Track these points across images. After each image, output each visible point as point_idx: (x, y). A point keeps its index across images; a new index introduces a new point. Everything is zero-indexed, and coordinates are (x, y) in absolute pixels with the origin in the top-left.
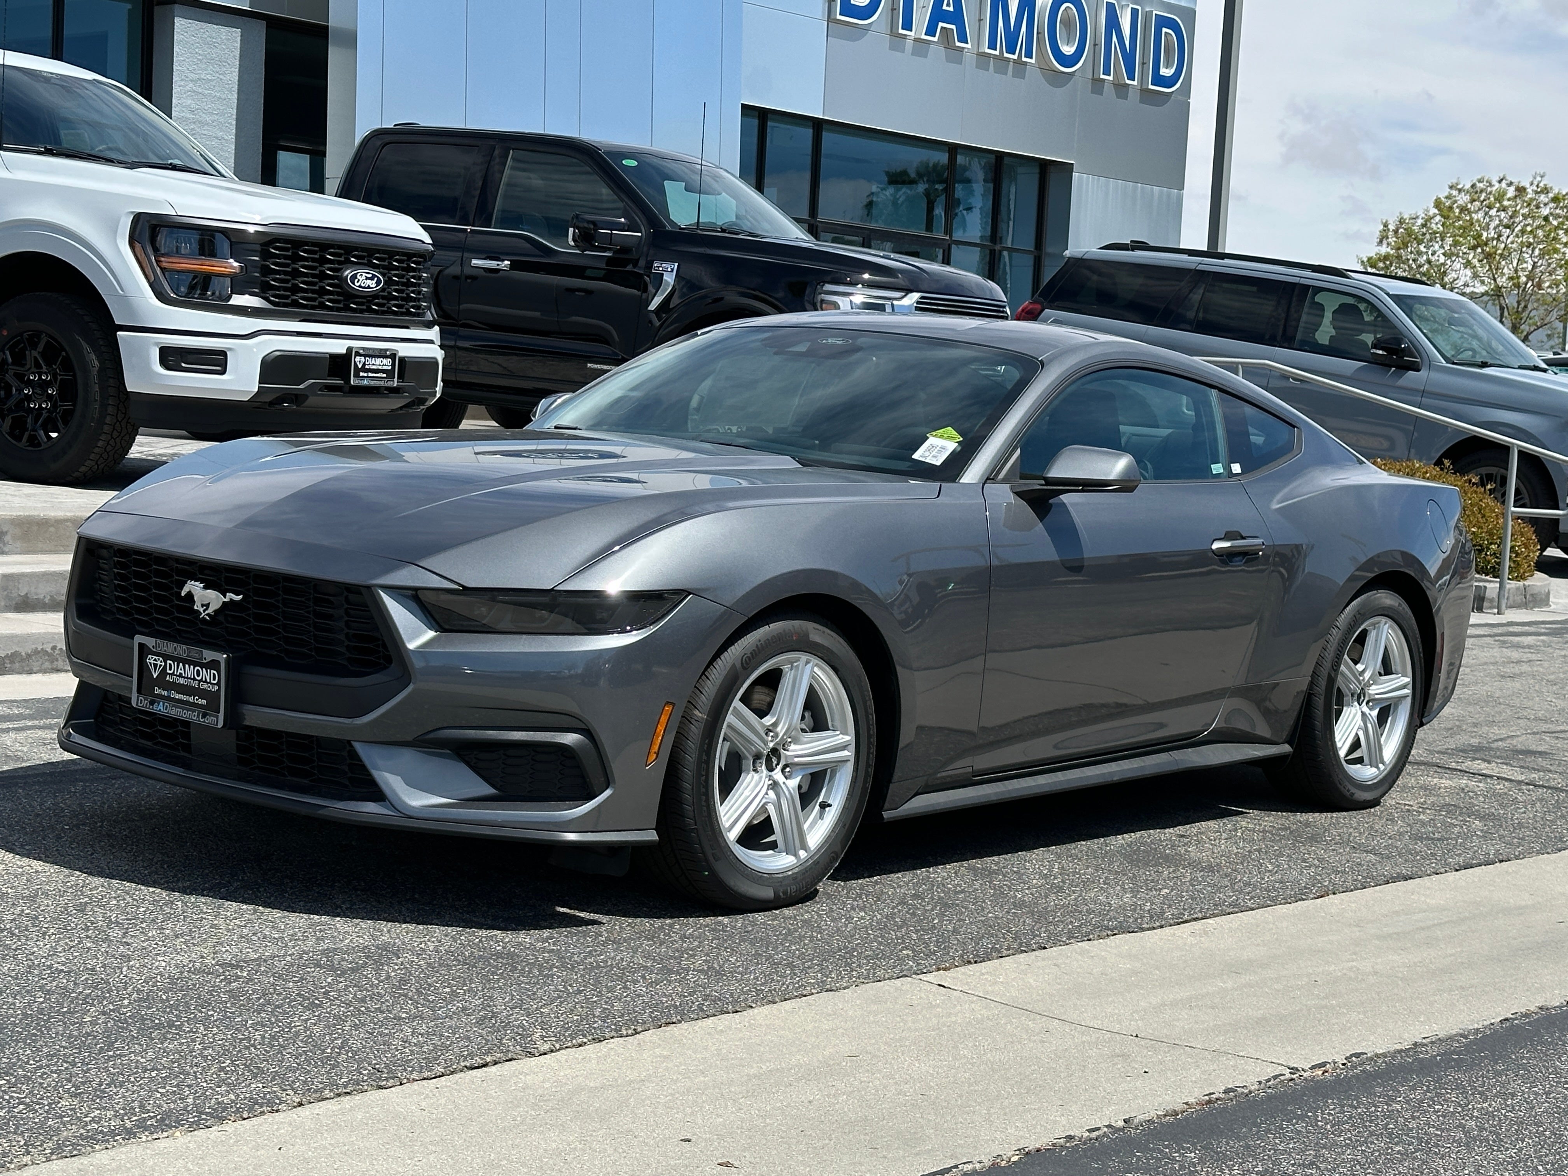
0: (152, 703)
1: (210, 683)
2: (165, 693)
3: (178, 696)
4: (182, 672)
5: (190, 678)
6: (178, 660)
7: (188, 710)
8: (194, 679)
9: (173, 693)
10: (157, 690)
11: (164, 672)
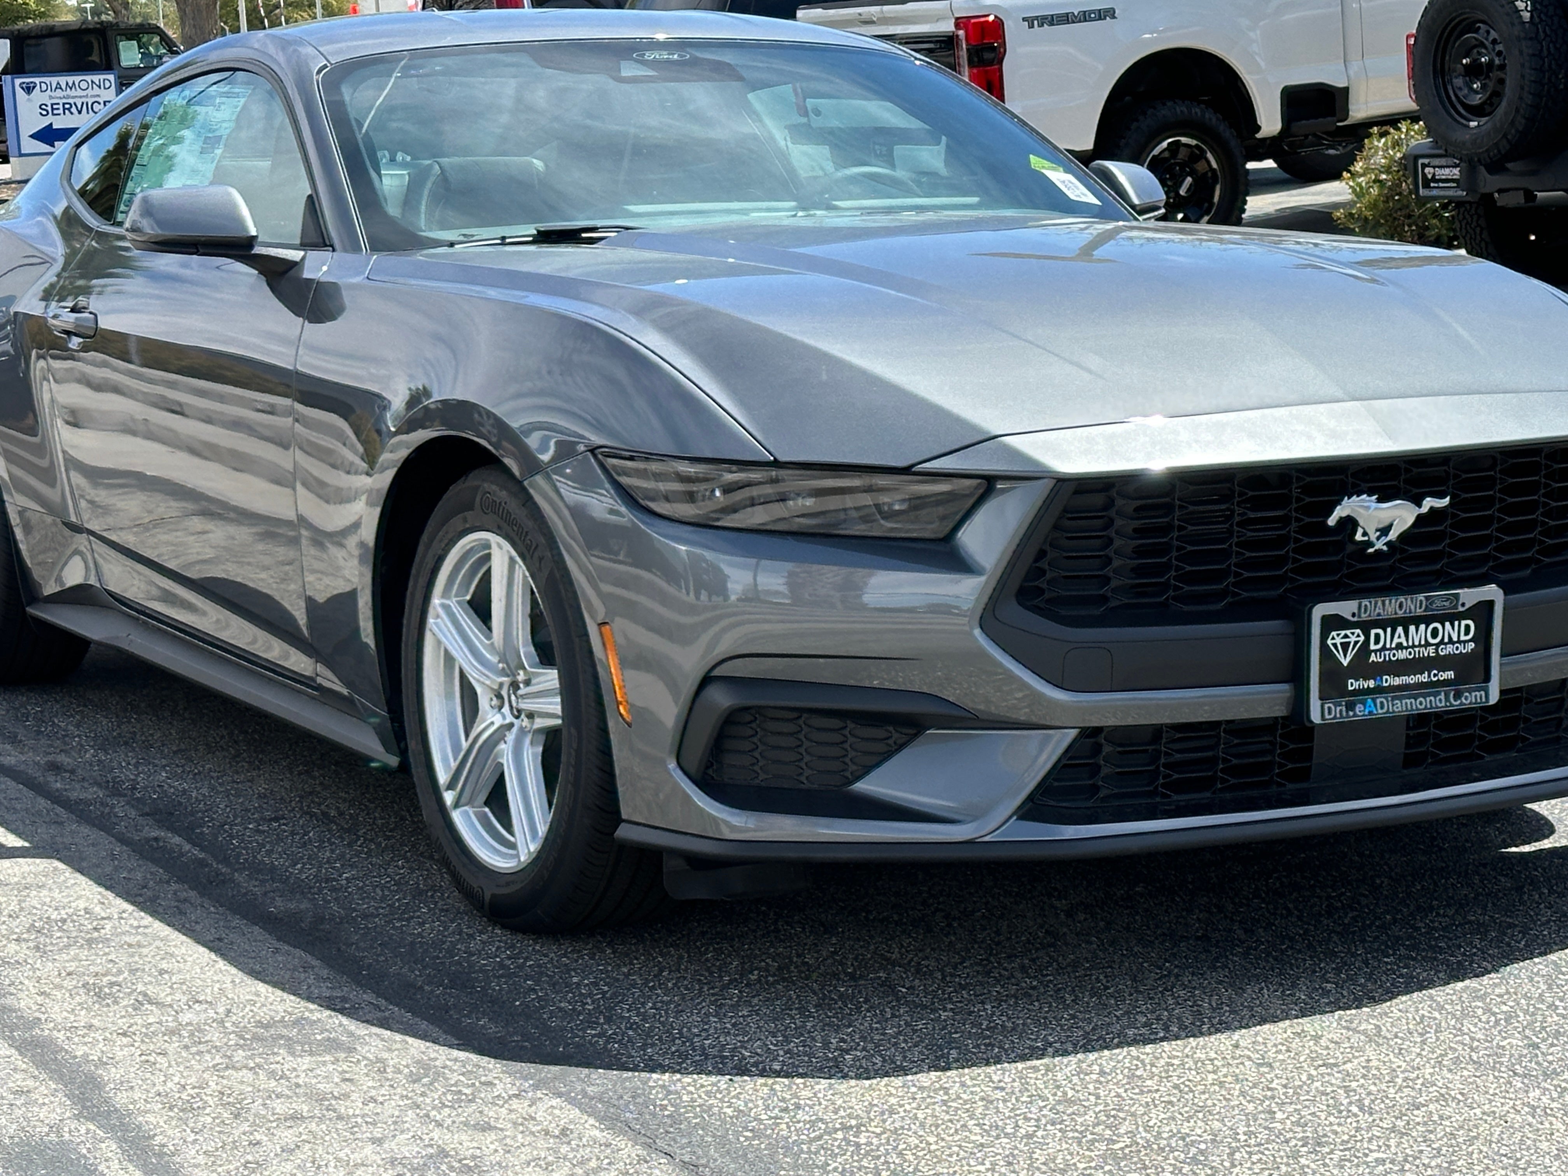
0: (1350, 706)
1: (1459, 642)
2: (1372, 684)
3: (1397, 681)
4: (1403, 640)
5: (1420, 646)
6: (1392, 623)
7: (1425, 696)
8: (1428, 644)
9: (1389, 681)
10: (1353, 685)
11: (1364, 651)
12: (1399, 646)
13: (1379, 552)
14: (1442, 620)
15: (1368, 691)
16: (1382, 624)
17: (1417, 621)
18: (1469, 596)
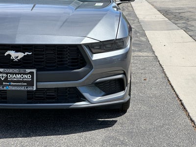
0: (3, 87)
1: (28, 78)
3: (14, 84)
5: (19, 78)
6: (13, 74)
7: (19, 87)
8: (21, 78)
9: (12, 84)
10: (4, 83)
11: (7, 78)
12: (14, 78)
13: (16, 61)
14: (24, 74)
15: (8, 85)
16: (11, 73)
17: (18, 74)
18: (28, 71)
